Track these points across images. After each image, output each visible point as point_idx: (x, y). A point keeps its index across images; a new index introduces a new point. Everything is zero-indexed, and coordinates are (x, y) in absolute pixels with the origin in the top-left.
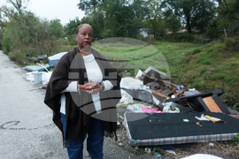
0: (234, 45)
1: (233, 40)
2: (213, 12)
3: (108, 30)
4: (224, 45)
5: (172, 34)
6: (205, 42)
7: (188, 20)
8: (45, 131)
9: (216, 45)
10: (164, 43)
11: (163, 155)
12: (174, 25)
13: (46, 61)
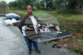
0: (59, 12)
1: (59, 11)
2: (53, 2)
3: (24, 6)
4: (56, 12)
5: (42, 8)
6: (52, 11)
7: (47, 4)
8: (14, 40)
9: (55, 12)
10: (40, 11)
11: (51, 43)
12: (43, 5)
13: (4, 16)
